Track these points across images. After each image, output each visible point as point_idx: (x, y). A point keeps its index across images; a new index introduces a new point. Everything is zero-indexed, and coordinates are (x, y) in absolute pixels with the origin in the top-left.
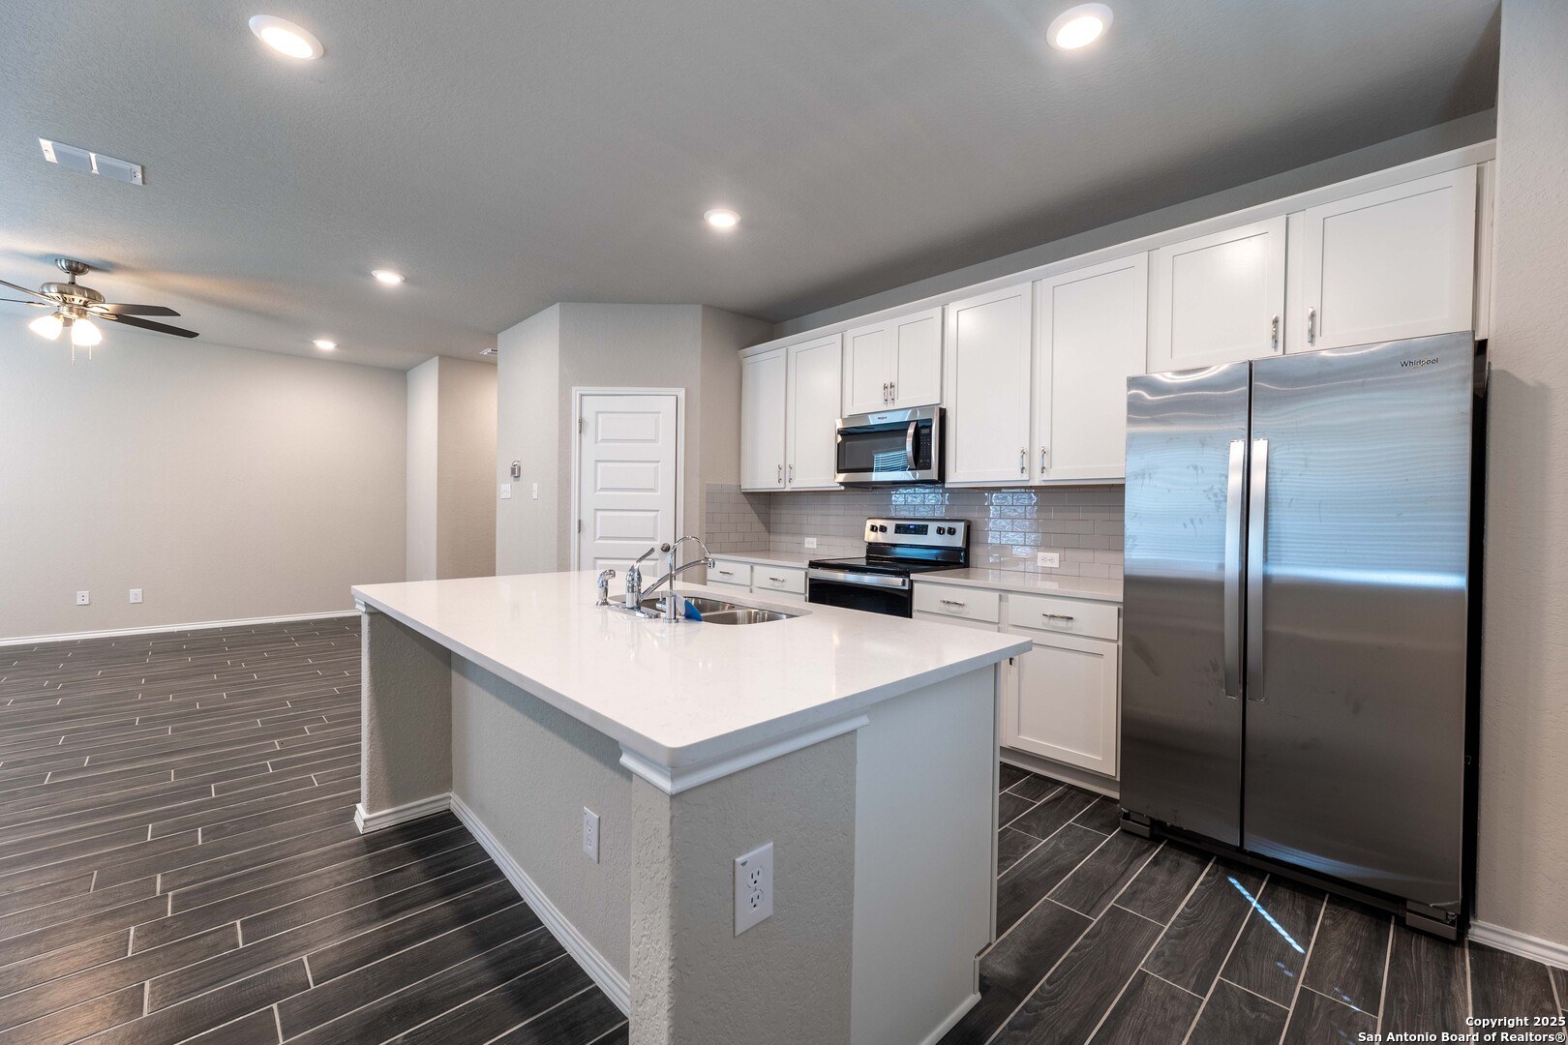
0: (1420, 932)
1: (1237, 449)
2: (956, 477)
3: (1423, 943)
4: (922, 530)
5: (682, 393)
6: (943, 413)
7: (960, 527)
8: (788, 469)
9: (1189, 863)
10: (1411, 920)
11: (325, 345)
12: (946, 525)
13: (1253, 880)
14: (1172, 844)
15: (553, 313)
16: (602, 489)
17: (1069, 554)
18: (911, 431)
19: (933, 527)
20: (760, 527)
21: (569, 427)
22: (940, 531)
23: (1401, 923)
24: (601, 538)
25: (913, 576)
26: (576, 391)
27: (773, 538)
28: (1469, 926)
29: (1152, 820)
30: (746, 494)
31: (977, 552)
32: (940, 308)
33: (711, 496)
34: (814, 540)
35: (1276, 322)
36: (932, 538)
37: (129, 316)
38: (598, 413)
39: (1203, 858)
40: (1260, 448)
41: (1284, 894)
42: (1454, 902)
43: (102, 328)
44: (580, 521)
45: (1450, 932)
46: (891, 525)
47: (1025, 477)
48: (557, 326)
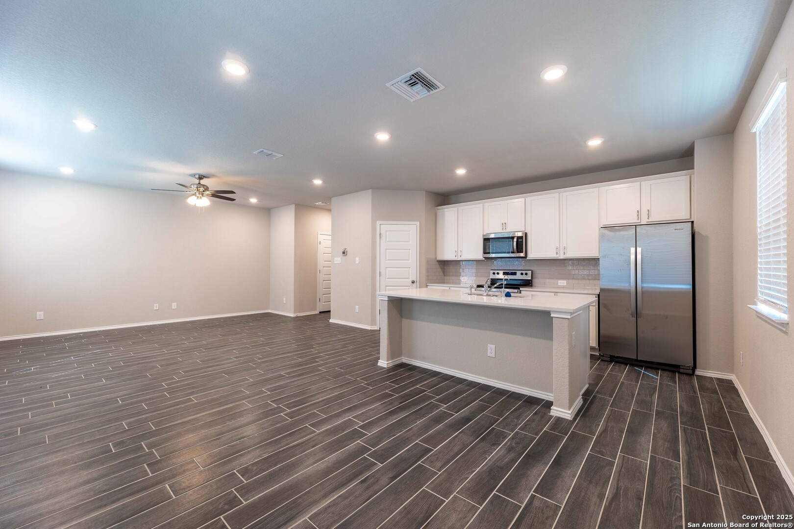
0: (684, 373)
1: (633, 250)
2: (531, 256)
3: (685, 375)
4: (515, 274)
5: (418, 223)
6: (526, 234)
7: (529, 273)
8: (459, 252)
9: (623, 366)
10: (681, 371)
11: (254, 201)
12: (524, 272)
13: (641, 368)
14: (616, 362)
15: (369, 193)
16: (388, 260)
17: (571, 281)
18: (515, 240)
19: (519, 273)
20: (442, 274)
21: (375, 237)
22: (522, 274)
23: (679, 373)
24: (388, 278)
25: (521, 289)
26: (378, 223)
27: (446, 278)
28: (695, 371)
29: (611, 355)
30: (438, 261)
31: (535, 281)
32: (524, 199)
33: (428, 262)
34: (466, 278)
35: (638, 212)
36: (518, 276)
37: (218, 195)
38: (386, 231)
39: (626, 364)
40: (639, 250)
41: (649, 369)
42: (691, 364)
43: (211, 201)
44: (380, 272)
45: (691, 372)
46: (501, 272)
47: (558, 256)
48: (371, 198)
